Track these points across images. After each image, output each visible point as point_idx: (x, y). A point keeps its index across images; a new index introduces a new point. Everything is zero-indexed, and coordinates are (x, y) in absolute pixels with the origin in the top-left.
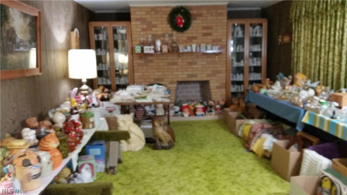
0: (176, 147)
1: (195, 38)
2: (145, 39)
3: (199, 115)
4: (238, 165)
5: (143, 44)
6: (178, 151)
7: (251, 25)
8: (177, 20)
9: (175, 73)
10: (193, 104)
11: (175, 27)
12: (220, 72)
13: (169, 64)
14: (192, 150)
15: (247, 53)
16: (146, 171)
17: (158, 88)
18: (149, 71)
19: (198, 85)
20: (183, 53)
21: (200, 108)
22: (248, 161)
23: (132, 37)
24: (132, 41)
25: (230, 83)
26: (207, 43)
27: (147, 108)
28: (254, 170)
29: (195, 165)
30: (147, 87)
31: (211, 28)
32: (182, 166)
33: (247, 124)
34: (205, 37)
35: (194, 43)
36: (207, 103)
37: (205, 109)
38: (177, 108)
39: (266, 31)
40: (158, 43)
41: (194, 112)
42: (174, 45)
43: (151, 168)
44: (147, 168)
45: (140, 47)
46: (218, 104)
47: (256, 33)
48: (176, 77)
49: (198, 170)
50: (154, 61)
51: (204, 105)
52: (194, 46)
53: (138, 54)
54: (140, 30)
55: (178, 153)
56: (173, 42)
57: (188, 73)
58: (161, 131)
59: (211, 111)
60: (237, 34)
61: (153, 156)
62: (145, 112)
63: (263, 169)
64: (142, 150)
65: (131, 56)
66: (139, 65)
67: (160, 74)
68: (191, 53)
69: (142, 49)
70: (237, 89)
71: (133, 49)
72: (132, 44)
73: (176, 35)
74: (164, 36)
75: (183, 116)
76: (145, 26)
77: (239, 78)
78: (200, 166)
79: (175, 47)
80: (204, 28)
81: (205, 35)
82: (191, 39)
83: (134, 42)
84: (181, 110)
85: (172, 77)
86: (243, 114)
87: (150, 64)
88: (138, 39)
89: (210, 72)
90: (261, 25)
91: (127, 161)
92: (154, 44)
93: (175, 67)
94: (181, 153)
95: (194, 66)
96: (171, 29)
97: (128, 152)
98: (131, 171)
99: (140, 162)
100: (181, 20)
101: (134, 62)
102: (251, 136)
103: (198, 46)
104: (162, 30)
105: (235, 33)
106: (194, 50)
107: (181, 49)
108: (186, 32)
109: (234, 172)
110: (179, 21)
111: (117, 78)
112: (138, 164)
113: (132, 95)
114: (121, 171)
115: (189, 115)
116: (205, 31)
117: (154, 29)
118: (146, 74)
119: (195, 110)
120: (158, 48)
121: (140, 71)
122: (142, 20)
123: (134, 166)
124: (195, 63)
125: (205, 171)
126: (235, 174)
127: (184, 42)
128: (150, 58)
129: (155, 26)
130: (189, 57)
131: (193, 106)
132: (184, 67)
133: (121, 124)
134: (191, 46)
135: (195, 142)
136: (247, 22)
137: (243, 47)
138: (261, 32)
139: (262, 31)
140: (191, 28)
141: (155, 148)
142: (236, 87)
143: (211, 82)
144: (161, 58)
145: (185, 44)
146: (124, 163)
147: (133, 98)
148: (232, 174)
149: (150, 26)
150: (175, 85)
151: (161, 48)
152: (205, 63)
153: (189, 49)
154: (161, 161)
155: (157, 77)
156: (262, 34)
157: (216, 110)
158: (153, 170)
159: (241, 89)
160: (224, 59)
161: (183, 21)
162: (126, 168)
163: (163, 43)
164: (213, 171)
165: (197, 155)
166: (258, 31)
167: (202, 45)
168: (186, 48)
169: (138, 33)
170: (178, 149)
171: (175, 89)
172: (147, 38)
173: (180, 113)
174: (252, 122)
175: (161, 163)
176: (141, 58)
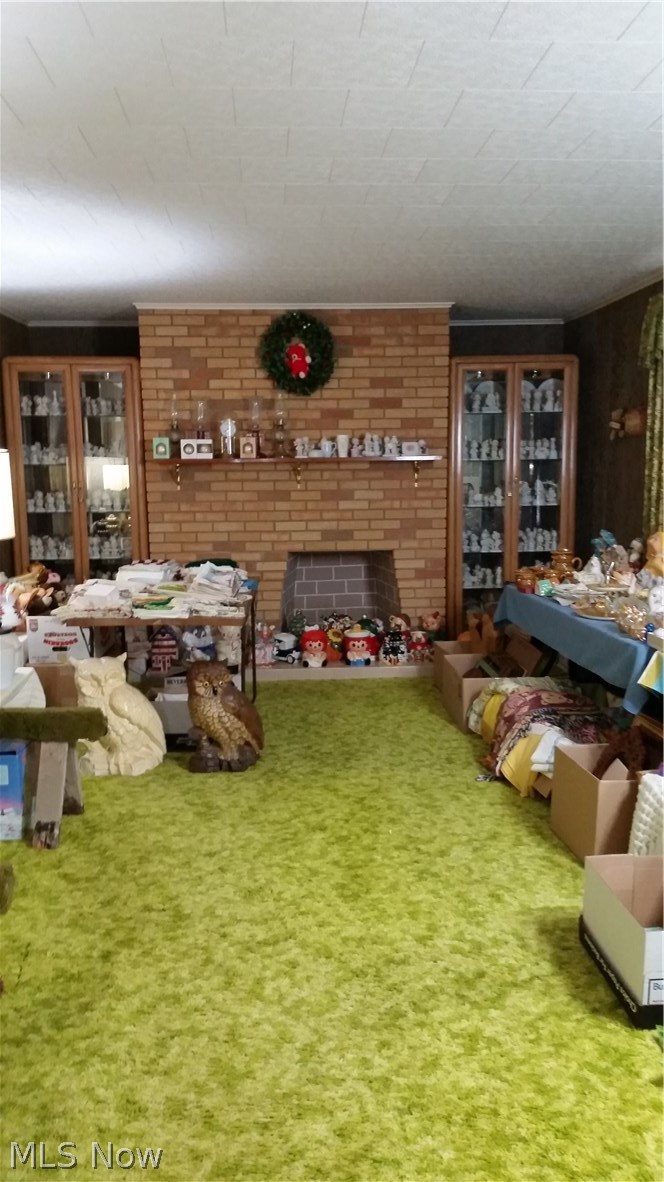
0: (263, 766)
1: (348, 414)
2: (186, 416)
3: (356, 663)
4: (447, 820)
5: (177, 431)
6: (270, 775)
7: (527, 375)
8: (289, 356)
9: (280, 526)
10: (337, 627)
11: (282, 375)
12: (426, 524)
13: (263, 496)
14: (315, 772)
15: (512, 465)
16: (152, 837)
17: (215, 572)
18: (199, 516)
19: (361, 566)
20: (307, 462)
21: (358, 640)
22: (484, 809)
23: (142, 409)
24: (142, 420)
25: (460, 558)
26: (386, 431)
27: (189, 639)
28: (494, 836)
29: (313, 819)
30: (184, 571)
31: (396, 383)
32: (274, 823)
33: (494, 693)
34: (378, 412)
35: (344, 431)
36: (387, 624)
37: (375, 645)
38: (288, 641)
39: (575, 396)
40: (228, 429)
41: (340, 653)
42: (279, 436)
43: (172, 830)
44: (158, 830)
45: (166, 441)
46: (421, 628)
47: (544, 400)
48: (285, 537)
49: (319, 836)
50: (215, 486)
51: (374, 631)
52: (343, 440)
53: (162, 462)
54: (170, 385)
55: (269, 781)
56: (278, 427)
57: (325, 525)
58: (215, 712)
59: (395, 651)
60: (483, 403)
61: (185, 793)
62: (183, 652)
63: (523, 832)
64: (155, 773)
65: (140, 468)
66: (165, 497)
67: (234, 527)
68: (335, 460)
69: (175, 446)
70: (484, 581)
71: (145, 447)
72: (143, 430)
73: (286, 404)
74: (246, 405)
75: (306, 664)
76: (185, 374)
77: (490, 543)
78: (329, 822)
79: (282, 442)
80: (375, 383)
81: (377, 403)
82: (334, 418)
83: (147, 425)
84: (299, 647)
85: (274, 537)
86: (487, 659)
87: (200, 496)
88: (163, 415)
89: (396, 525)
90: (558, 375)
91: (100, 808)
92: (214, 430)
93: (281, 505)
94: (277, 784)
95: (343, 505)
96: (269, 384)
97: (109, 777)
98: (108, 839)
99: (140, 811)
100: (302, 357)
101: (150, 487)
102: (502, 728)
103: (356, 441)
104: (241, 389)
105: (478, 398)
106: (343, 454)
107: (303, 450)
108: (316, 394)
109: (430, 841)
110: (295, 357)
111: (96, 540)
112: (133, 816)
113: (124, 594)
114: (74, 837)
115: (324, 664)
116: (378, 393)
117: (214, 383)
118: (185, 527)
119: (344, 646)
120: (225, 447)
121: (167, 517)
122: (177, 354)
123: (118, 823)
124: (348, 496)
125: (342, 839)
126: (433, 848)
127: (310, 425)
128: (200, 476)
129: (219, 373)
130: (326, 475)
131: (336, 634)
132: (310, 506)
133: (87, 688)
134: (333, 439)
135: (328, 747)
136: (513, 367)
137: (501, 445)
138: (559, 399)
139: (562, 395)
140: (333, 383)
141: (197, 766)
142: (480, 572)
143: (396, 555)
144: (238, 475)
145: (316, 434)
146: (89, 814)
147: (125, 605)
148: (422, 847)
149: (203, 374)
150: (283, 566)
151: (236, 443)
152: (380, 495)
153: (326, 448)
154: (209, 806)
155: (224, 538)
156: (561, 405)
157: (411, 646)
158: (180, 834)
159: (494, 580)
160: (441, 484)
161: (308, 359)
162: (93, 829)
163: (243, 428)
164: (367, 840)
165: (326, 787)
166: (550, 394)
167: (368, 436)
168: (318, 448)
169: (162, 395)
170: (272, 770)
171: (281, 576)
172: (193, 412)
173: (296, 654)
174: (508, 685)
175: (208, 812)
176: (173, 475)
